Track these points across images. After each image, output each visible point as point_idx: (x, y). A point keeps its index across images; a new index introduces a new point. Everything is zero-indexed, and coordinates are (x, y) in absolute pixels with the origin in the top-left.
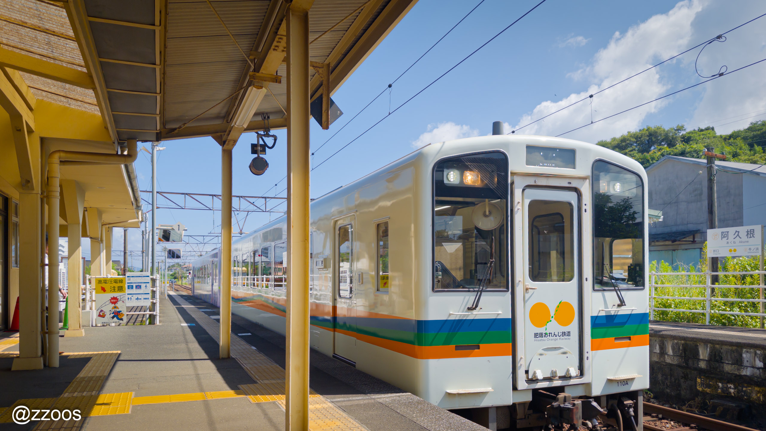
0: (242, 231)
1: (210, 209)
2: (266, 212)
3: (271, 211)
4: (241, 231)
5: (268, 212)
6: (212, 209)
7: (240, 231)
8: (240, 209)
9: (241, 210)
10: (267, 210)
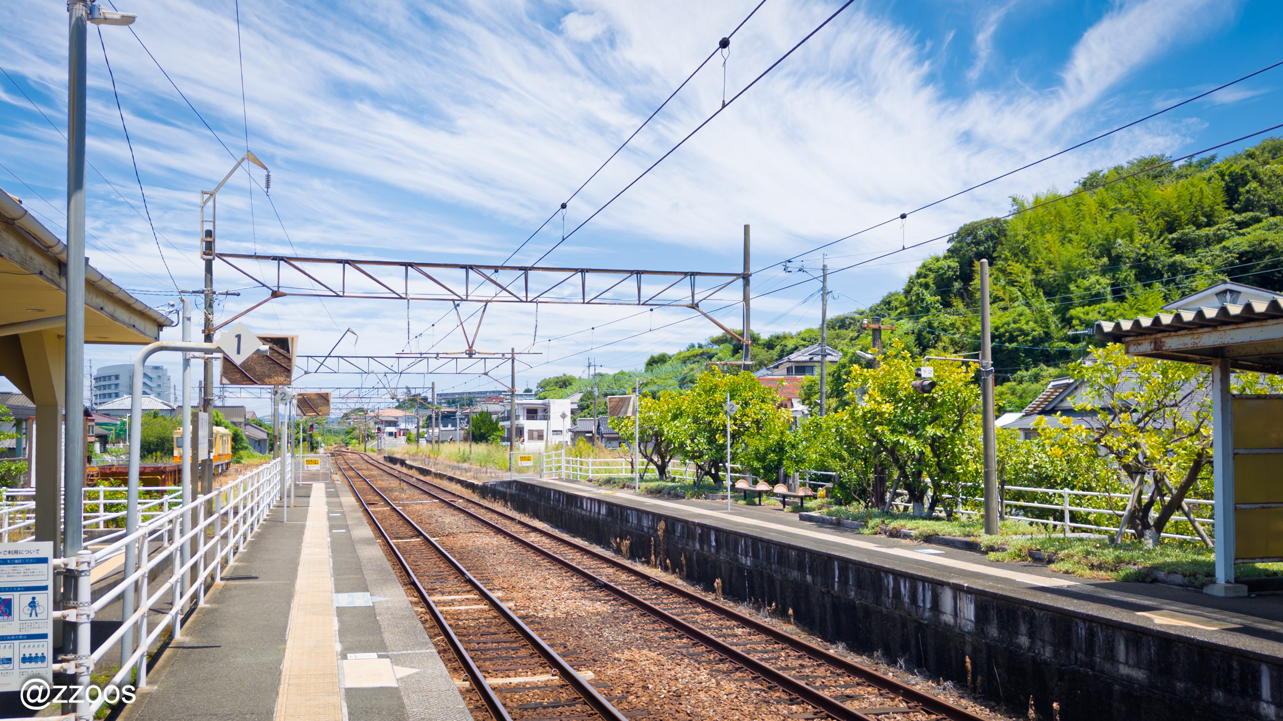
0: (474, 348)
1: (401, 298)
2: (526, 302)
3: (540, 299)
4: (470, 347)
5: (531, 302)
6: (404, 296)
7: (467, 348)
8: (467, 296)
9: (469, 298)
10: (529, 300)
